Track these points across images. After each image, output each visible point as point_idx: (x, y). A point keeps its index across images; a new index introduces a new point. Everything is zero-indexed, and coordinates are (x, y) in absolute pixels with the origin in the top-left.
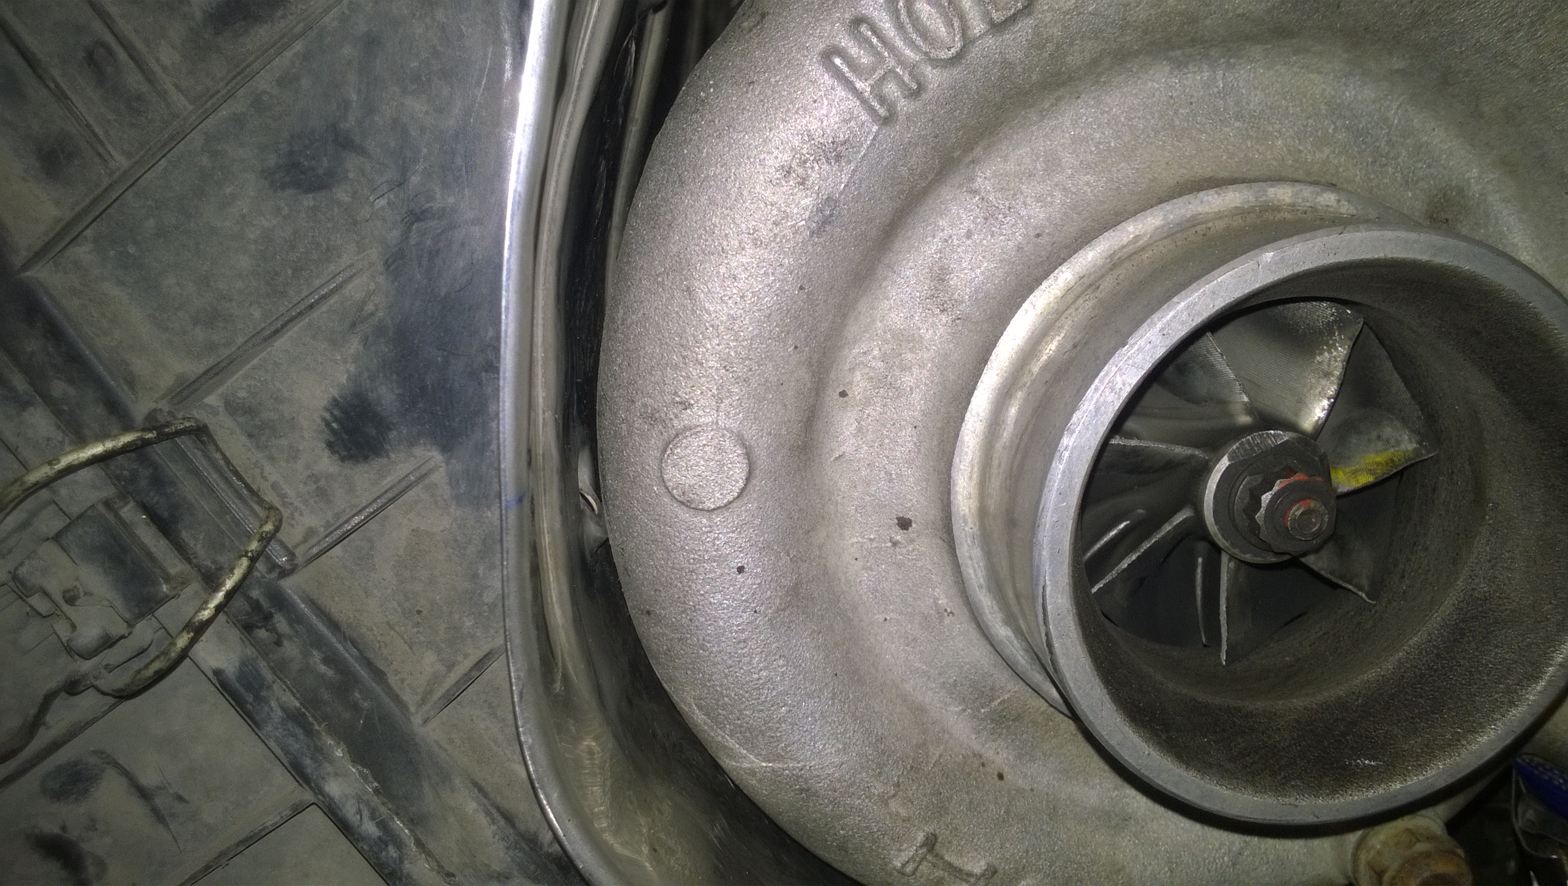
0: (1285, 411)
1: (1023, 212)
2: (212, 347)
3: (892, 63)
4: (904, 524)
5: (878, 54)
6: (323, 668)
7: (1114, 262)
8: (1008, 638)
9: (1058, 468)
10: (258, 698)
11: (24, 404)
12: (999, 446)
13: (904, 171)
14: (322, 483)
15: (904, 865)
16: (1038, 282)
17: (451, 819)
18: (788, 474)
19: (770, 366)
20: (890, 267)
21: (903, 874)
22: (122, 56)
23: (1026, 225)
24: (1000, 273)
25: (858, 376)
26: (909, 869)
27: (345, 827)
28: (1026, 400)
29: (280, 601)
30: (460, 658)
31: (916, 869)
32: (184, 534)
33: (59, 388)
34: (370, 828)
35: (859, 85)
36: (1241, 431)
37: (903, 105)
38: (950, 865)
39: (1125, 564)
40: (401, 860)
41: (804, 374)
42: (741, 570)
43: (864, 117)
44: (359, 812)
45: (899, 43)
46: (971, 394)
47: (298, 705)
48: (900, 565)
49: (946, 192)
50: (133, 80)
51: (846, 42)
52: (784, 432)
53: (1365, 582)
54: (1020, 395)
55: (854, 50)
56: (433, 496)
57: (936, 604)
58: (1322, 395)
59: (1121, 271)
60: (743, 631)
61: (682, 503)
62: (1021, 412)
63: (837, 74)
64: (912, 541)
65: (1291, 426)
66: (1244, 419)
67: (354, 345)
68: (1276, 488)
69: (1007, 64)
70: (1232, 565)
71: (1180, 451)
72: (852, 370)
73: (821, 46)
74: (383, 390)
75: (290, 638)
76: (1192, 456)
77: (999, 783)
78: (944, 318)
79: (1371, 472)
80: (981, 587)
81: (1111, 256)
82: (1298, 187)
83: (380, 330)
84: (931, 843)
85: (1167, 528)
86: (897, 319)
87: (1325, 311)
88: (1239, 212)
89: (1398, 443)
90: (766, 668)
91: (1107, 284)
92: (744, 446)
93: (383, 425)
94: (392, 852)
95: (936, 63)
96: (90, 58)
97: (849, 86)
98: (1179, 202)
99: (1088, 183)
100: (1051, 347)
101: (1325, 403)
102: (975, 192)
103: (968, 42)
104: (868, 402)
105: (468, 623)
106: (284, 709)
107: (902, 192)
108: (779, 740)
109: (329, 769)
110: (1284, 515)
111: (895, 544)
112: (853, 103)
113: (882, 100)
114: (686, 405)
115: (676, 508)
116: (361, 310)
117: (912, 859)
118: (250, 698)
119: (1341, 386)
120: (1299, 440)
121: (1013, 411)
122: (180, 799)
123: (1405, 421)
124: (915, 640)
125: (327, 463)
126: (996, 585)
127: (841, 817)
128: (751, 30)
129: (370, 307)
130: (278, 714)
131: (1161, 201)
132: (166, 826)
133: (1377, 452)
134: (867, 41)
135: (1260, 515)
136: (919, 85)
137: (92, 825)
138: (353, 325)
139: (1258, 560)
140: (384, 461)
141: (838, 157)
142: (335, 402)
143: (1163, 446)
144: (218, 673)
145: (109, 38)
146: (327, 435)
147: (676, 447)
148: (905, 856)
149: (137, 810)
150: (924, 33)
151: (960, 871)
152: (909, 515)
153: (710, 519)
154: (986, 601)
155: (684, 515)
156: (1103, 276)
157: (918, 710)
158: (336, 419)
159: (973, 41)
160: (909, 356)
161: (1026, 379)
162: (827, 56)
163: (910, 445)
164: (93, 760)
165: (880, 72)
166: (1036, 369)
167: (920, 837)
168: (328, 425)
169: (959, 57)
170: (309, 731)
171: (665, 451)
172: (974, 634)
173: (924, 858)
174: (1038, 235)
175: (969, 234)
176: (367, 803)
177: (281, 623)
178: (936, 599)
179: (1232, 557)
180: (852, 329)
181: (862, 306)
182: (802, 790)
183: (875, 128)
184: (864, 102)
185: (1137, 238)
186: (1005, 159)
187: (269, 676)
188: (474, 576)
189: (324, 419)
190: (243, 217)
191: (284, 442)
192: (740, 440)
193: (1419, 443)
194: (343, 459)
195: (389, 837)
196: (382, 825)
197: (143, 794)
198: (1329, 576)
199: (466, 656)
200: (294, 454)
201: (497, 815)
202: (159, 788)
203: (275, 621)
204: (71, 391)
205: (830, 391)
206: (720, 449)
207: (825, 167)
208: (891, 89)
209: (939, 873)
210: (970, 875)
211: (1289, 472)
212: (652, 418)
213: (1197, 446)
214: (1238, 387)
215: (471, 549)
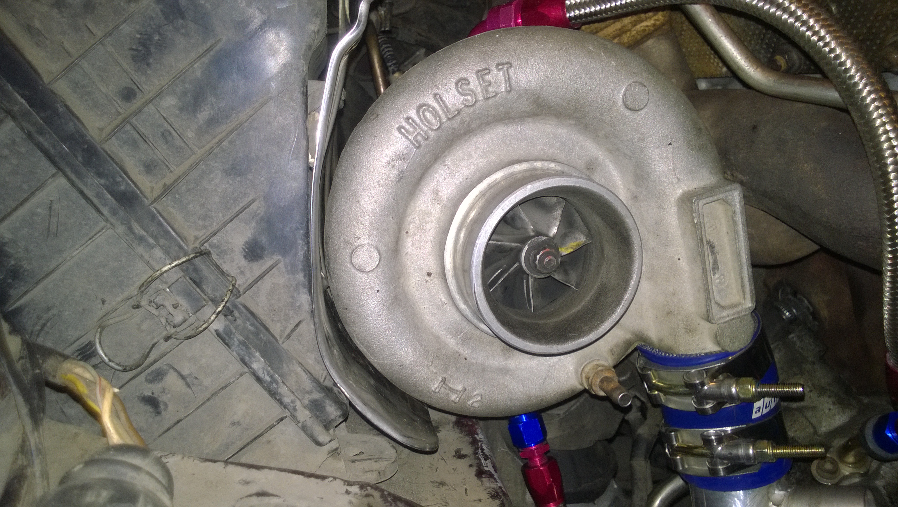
0: (544, 230)
1: (461, 172)
2: (205, 227)
3: (419, 130)
4: (429, 274)
5: (415, 128)
6: (250, 327)
7: (490, 187)
8: (465, 309)
9: (476, 250)
10: (230, 338)
11: (152, 247)
12: (458, 246)
13: (424, 162)
14: (242, 269)
15: (435, 389)
16: (467, 194)
17: (292, 374)
18: (391, 259)
19: (385, 225)
20: (420, 191)
21: (436, 393)
22: (175, 134)
23: (463, 175)
24: (455, 191)
25: (412, 226)
26: (437, 391)
27: (259, 379)
28: (466, 231)
29: (236, 307)
30: (288, 325)
31: (439, 390)
32: (204, 286)
33: (162, 241)
34: (267, 378)
35: (410, 137)
36: (530, 238)
37: (423, 143)
38: (451, 388)
39: (500, 282)
40: (277, 388)
41: (395, 226)
42: (378, 291)
43: (411, 146)
44: (264, 373)
45: (421, 125)
46: (449, 230)
47: (243, 339)
48: (428, 289)
49: (437, 166)
50: (178, 142)
51: (405, 124)
52: (390, 245)
53: (574, 284)
54: (464, 229)
55: (407, 127)
56: (279, 271)
57: (441, 301)
58: (555, 225)
59: (492, 190)
60: (379, 312)
61: (359, 270)
62: (465, 235)
63: (403, 134)
64: (432, 280)
65: (547, 235)
66: (532, 234)
67: (253, 224)
68: (541, 253)
69: (454, 129)
70: (532, 280)
71: (514, 245)
72: (409, 224)
73: (397, 126)
74: (263, 238)
75: (239, 318)
76: (517, 246)
77: (465, 361)
78: (439, 206)
79: (572, 248)
80: (455, 292)
81: (489, 185)
82: (543, 162)
83: (262, 219)
84: (444, 381)
85: (512, 269)
86: (423, 207)
87: (554, 200)
88: (526, 171)
89: (580, 239)
90: (387, 324)
91: (488, 195)
92: (378, 250)
93: (263, 249)
94: (275, 386)
95: (432, 130)
96: (163, 135)
97: (407, 138)
98: (508, 168)
99: (481, 162)
100: (473, 214)
101: (556, 228)
102: (446, 165)
103: (441, 124)
104: (415, 235)
105: (291, 313)
106: (238, 341)
107: (423, 168)
108: (392, 348)
109: (254, 359)
110: (543, 262)
111: (427, 281)
112: (408, 142)
113: (417, 141)
114: (359, 238)
115: (356, 272)
116: (256, 213)
117: (438, 387)
118: (227, 338)
119: (560, 222)
120: (548, 239)
121: (462, 235)
122: (196, 378)
123: (582, 232)
124: (435, 314)
125: (244, 262)
126: (461, 292)
127: (414, 374)
128: (374, 120)
129: (259, 211)
130: (237, 342)
131: (503, 168)
132: (191, 388)
133: (574, 242)
134: (411, 124)
135: (537, 262)
136: (428, 137)
137: (163, 391)
138: (253, 218)
139: (539, 277)
140: (262, 261)
141: (404, 159)
142: (247, 243)
143: (508, 243)
144: (216, 331)
145: (169, 128)
146: (244, 253)
147: (356, 252)
148: (436, 386)
149: (180, 383)
150: (428, 121)
151: (454, 390)
152: (431, 272)
153: (368, 275)
154: (457, 297)
155: (360, 274)
156: (487, 192)
157: (437, 337)
158: (247, 248)
159: (443, 123)
160: (428, 219)
161: (465, 224)
162: (399, 129)
163: (430, 248)
164: (165, 367)
165: (415, 133)
166: (468, 221)
167: (440, 379)
168: (244, 250)
169: (439, 128)
170: (247, 347)
171: (352, 253)
172: (454, 310)
173: (442, 386)
174: (466, 179)
175: (445, 179)
176: (266, 370)
177: (236, 313)
178: (441, 299)
179: (532, 277)
180: (409, 211)
181: (412, 204)
182: (401, 366)
183: (415, 150)
184: (411, 142)
185: (496, 179)
186: (455, 155)
187: (234, 330)
188: (293, 297)
189: (243, 248)
190: (216, 184)
191: (228, 256)
192: (376, 248)
193: (586, 239)
194: (249, 261)
195: (274, 380)
196: (271, 377)
197: (183, 377)
198: (562, 281)
199: (291, 324)
200: (233, 260)
201: (307, 372)
202: (189, 375)
203: (234, 313)
204: (166, 242)
205: (403, 232)
206: (370, 252)
207: (400, 162)
208: (419, 138)
209: (447, 391)
210: (457, 391)
211: (545, 248)
212: (347, 243)
213: (519, 243)
214: (529, 223)
215: (292, 289)
